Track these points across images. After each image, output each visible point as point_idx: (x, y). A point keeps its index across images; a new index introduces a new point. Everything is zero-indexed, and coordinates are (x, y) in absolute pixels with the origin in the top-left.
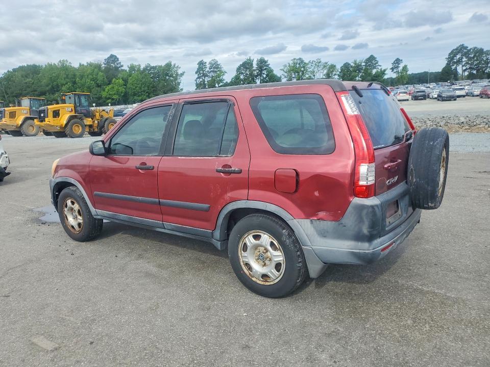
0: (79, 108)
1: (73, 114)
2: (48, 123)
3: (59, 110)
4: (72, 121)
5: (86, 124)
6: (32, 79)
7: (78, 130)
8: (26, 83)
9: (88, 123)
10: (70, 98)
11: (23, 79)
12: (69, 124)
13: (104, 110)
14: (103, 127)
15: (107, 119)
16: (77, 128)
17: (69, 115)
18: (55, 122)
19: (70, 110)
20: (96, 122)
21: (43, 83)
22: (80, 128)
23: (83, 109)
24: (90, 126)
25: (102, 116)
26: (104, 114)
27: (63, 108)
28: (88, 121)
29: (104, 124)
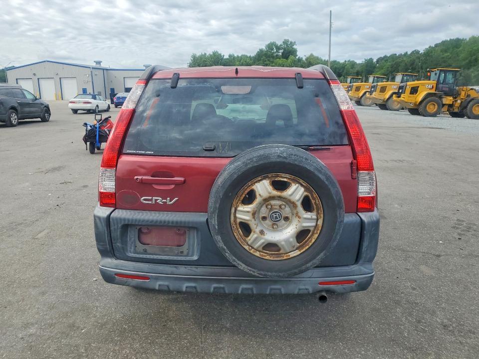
0: (441, 86)
1: (433, 91)
2: (403, 99)
3: (418, 87)
4: (428, 99)
5: (444, 103)
6: (451, 53)
7: (432, 108)
8: (443, 58)
9: (447, 102)
10: (436, 74)
11: (441, 53)
12: (424, 102)
13: (472, 89)
14: (466, 107)
15: (473, 99)
16: (432, 107)
17: (427, 92)
18: (410, 98)
19: (430, 86)
20: (459, 102)
21: (460, 57)
22: (436, 106)
23: (445, 87)
24: (451, 106)
25: (468, 96)
26: (471, 93)
27: (423, 85)
28: (448, 100)
29: (468, 105)
